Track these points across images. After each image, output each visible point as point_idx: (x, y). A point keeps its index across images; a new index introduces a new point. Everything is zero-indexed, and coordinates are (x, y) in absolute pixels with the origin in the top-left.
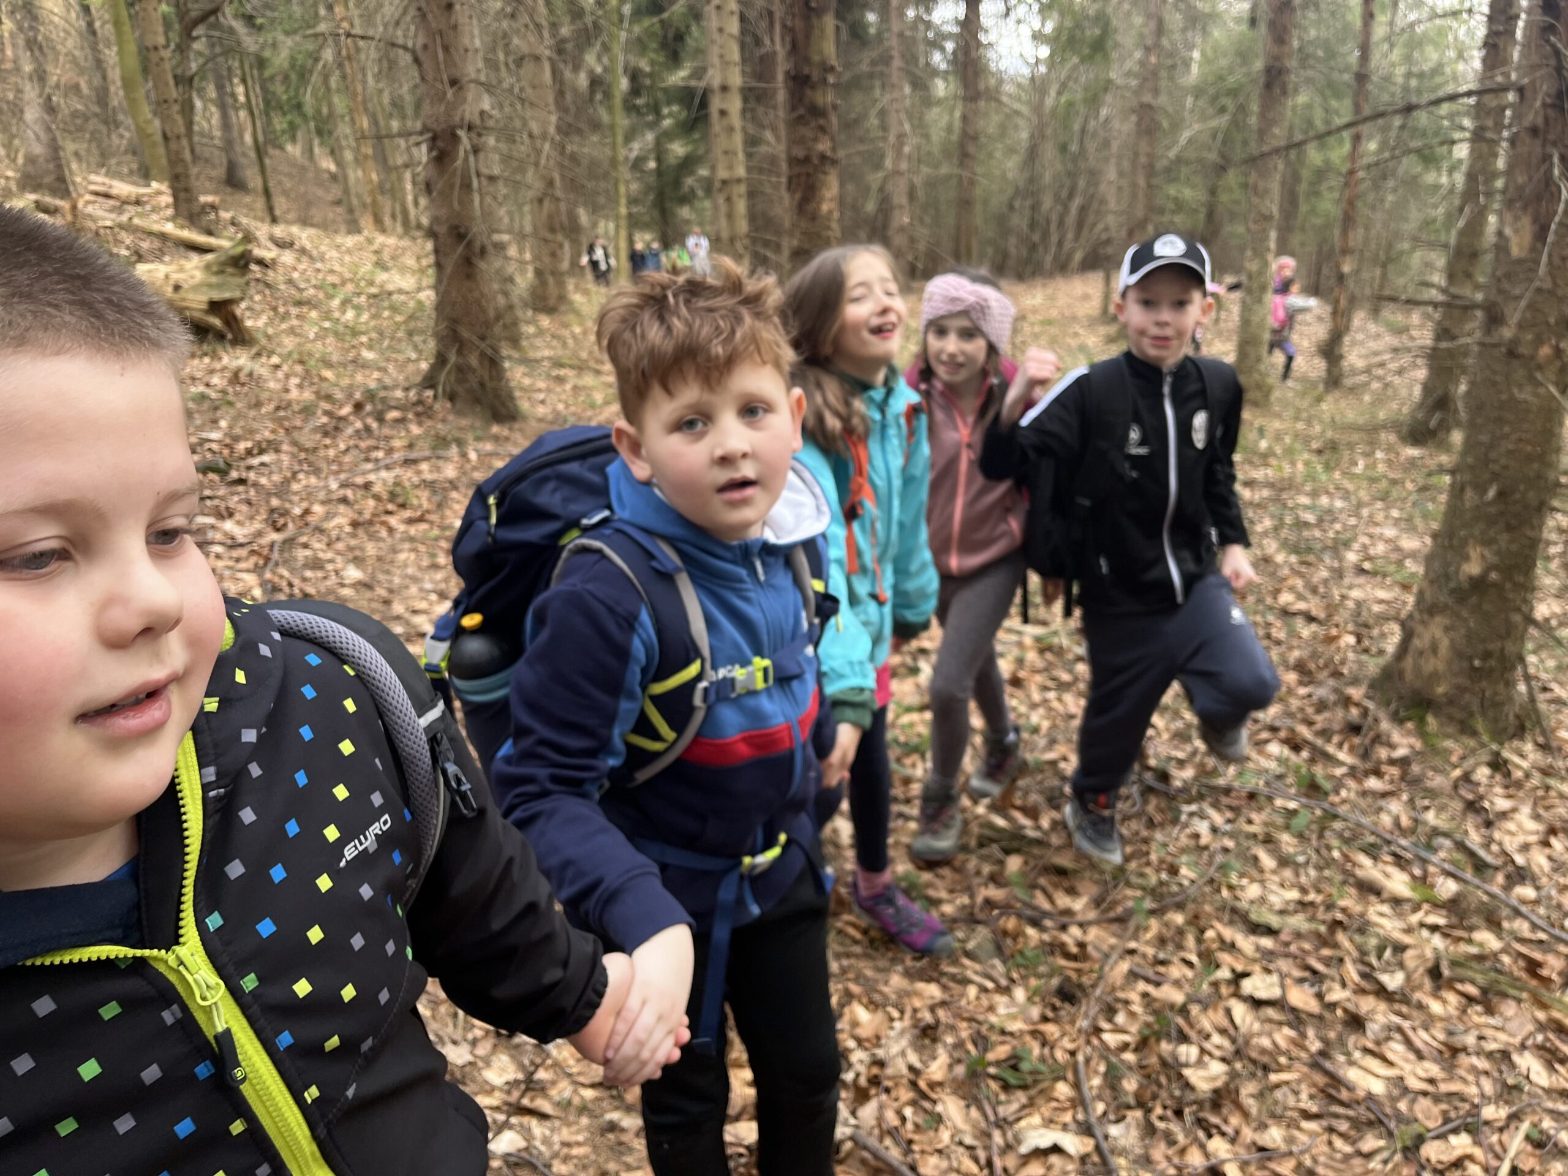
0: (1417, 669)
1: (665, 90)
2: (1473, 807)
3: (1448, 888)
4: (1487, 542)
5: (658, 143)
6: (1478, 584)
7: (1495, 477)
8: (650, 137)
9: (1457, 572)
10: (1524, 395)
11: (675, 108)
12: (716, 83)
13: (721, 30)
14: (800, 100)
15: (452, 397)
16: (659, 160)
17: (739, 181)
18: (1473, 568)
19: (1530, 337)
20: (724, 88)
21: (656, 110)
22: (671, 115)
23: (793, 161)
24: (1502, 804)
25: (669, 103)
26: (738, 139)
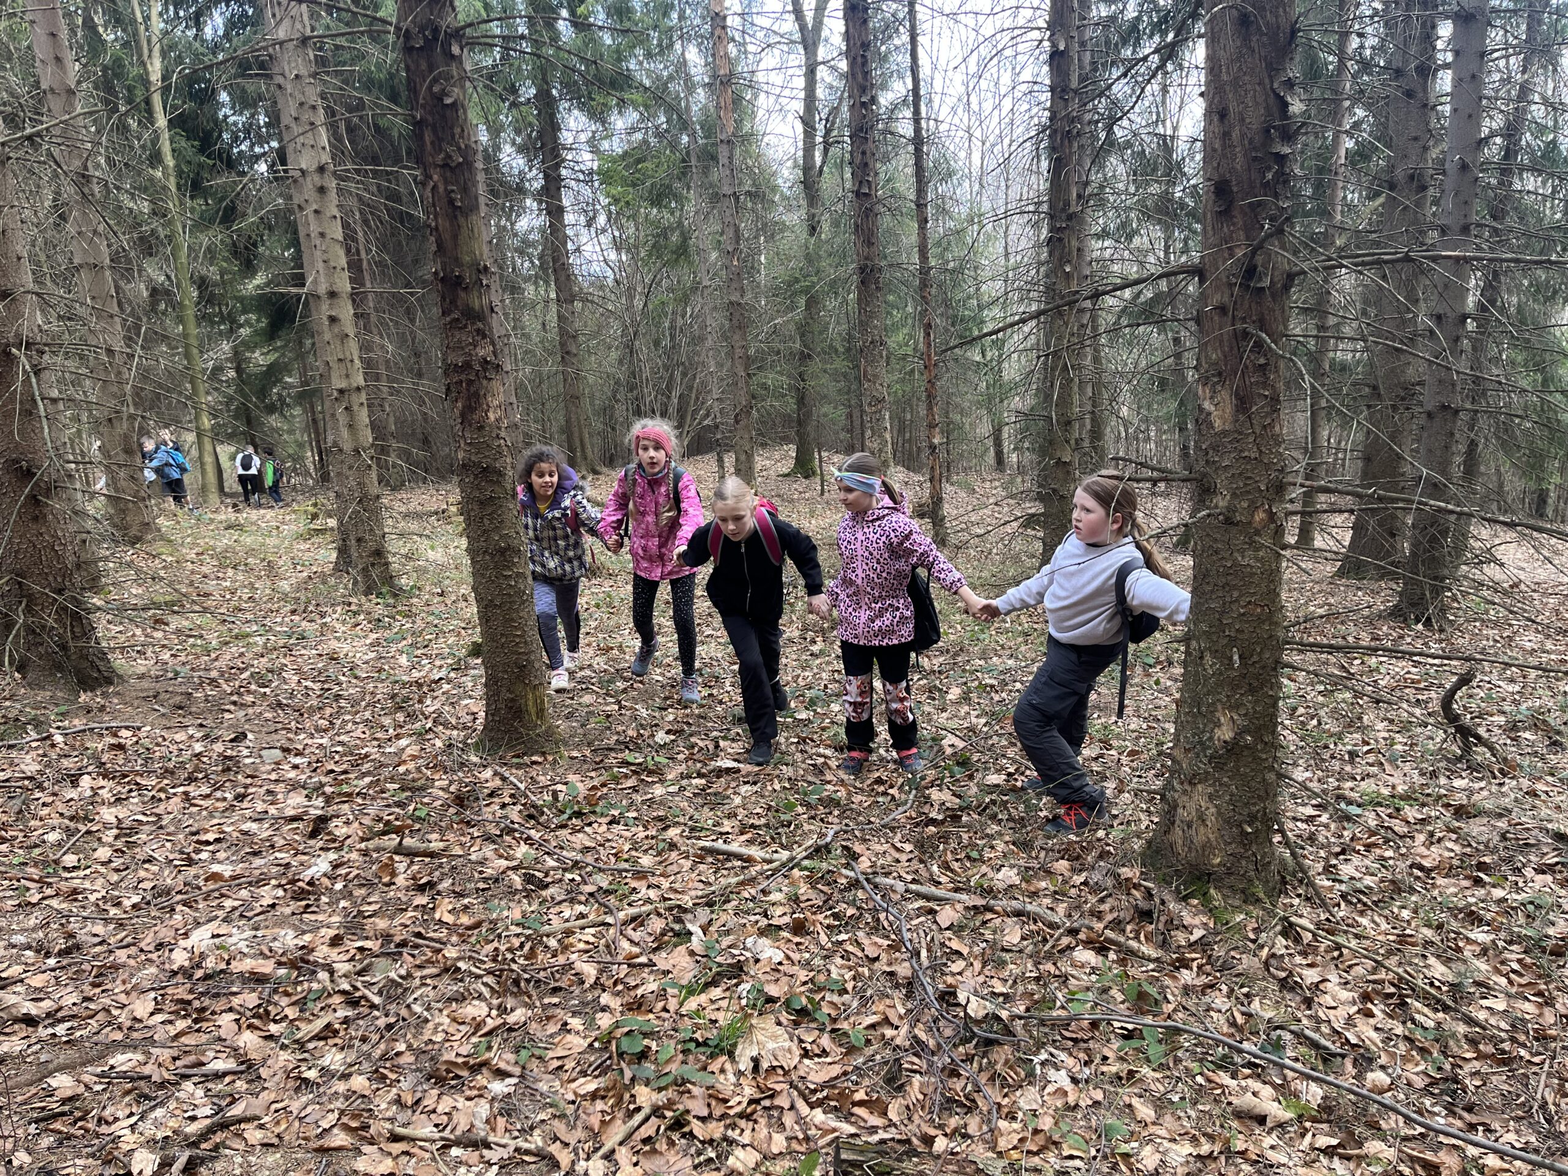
0: (1189, 842)
1: (241, 299)
2: (1287, 985)
3: (1313, 1094)
4: (1235, 707)
5: (236, 352)
6: (1233, 748)
7: (1232, 641)
8: (226, 346)
9: (1211, 739)
10: (1247, 560)
11: (253, 317)
12: (322, 289)
13: (322, 235)
14: (453, 302)
15: (22, 667)
16: (239, 370)
17: (358, 389)
18: (1225, 733)
19: (1245, 504)
20: (332, 295)
21: (231, 319)
22: (250, 325)
23: (449, 369)
24: (1311, 976)
25: (245, 311)
26: (353, 346)
